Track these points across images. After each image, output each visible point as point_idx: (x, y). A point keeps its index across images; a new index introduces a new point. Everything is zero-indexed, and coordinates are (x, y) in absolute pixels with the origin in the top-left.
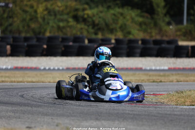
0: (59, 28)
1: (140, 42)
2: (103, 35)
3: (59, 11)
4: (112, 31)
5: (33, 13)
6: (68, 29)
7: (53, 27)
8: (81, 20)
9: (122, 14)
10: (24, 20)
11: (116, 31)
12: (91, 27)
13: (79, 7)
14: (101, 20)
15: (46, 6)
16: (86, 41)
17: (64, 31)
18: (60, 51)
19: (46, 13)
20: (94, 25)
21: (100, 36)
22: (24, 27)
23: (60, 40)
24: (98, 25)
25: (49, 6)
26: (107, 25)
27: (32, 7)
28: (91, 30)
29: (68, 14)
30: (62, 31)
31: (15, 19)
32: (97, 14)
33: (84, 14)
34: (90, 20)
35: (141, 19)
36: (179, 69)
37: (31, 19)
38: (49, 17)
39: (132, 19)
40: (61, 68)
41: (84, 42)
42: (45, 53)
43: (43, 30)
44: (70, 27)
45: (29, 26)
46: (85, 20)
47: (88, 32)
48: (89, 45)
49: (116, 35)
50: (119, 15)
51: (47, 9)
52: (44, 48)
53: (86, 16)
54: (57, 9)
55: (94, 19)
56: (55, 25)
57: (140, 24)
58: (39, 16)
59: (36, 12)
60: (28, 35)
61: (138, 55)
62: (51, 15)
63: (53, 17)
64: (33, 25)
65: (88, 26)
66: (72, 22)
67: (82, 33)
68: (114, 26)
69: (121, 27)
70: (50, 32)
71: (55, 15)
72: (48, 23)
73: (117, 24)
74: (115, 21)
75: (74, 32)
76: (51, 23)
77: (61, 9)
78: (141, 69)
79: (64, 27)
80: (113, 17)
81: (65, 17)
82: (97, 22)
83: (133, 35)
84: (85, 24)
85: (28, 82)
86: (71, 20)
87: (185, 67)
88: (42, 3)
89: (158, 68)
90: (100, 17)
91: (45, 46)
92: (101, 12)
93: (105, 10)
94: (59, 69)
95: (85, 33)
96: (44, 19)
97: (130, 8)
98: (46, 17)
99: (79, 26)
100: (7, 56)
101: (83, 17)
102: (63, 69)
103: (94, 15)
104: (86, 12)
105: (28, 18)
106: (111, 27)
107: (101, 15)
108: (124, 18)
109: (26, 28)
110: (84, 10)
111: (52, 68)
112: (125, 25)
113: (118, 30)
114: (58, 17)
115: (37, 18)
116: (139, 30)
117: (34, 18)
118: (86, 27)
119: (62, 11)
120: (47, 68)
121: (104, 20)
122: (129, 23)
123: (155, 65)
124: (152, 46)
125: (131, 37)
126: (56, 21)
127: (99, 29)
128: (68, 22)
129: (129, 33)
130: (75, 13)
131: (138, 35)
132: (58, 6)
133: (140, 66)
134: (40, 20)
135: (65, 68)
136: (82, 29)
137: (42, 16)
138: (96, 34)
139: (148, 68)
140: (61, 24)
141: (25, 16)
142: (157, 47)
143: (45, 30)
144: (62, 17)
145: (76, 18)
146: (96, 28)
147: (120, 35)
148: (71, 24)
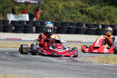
0: (71, 17)
2: (97, 22)
3: (71, 7)
4: (102, 20)
5: (56, 8)
6: (77, 18)
7: (67, 16)
8: (85, 13)
9: (109, 10)
10: (50, 12)
11: (105, 20)
12: (90, 17)
13: (83, 5)
14: (96, 13)
15: (64, 3)
19: (63, 8)
20: (92, 16)
21: (95, 23)
22: (50, 16)
23: (69, 24)
24: (94, 16)
25: (65, 4)
26: (100, 16)
27: (55, 4)
28: (90, 19)
29: (77, 9)
30: (73, 20)
31: (45, 11)
32: (94, 10)
34: (90, 13)
37: (55, 12)
38: (66, 11)
41: (83, 26)
43: (61, 18)
44: (79, 17)
45: (53, 16)
46: (87, 13)
49: (105, 22)
50: (107, 11)
51: (64, 6)
53: (87, 11)
54: (70, 6)
55: (92, 12)
56: (69, 16)
58: (59, 10)
59: (58, 7)
62: (66, 9)
63: (68, 11)
64: (56, 15)
65: (89, 17)
66: (79, 14)
67: (85, 21)
68: (104, 17)
69: (108, 18)
70: (66, 20)
71: (69, 9)
72: (65, 14)
73: (106, 15)
75: (80, 20)
77: (73, 6)
79: (74, 17)
80: (104, 11)
81: (75, 11)
82: (94, 14)
83: (115, 22)
84: (87, 15)
86: (78, 13)
88: (61, 2)
90: (96, 12)
91: (56, 28)
92: (97, 9)
93: (99, 7)
95: (87, 21)
96: (62, 12)
97: (114, 6)
98: (64, 10)
99: (83, 16)
100: (33, 33)
103: (92, 10)
104: (88, 8)
105: (53, 10)
107: (97, 10)
108: (110, 12)
109: (52, 17)
110: (87, 7)
112: (111, 16)
114: (71, 10)
115: (58, 11)
117: (56, 11)
118: (87, 17)
119: (74, 7)
121: (98, 13)
122: (113, 15)
126: (69, 13)
127: (95, 19)
128: (77, 14)
129: (113, 21)
130: (81, 8)
132: (71, 4)
134: (60, 12)
136: (85, 18)
137: (61, 10)
138: (93, 21)
140: (73, 15)
141: (51, 10)
143: (63, 18)
144: (73, 11)
145: (81, 12)
146: (93, 18)
147: (108, 23)
148: (78, 15)
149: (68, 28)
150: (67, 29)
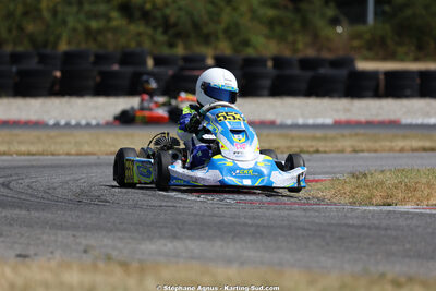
0: (89, 33)
1: (270, 64)
2: (186, 48)
4: (207, 39)
6: (110, 36)
7: (74, 30)
8: (137, 14)
10: (10, 15)
11: (217, 38)
12: (160, 30)
14: (182, 14)
16: (150, 63)
17: (100, 38)
18: (91, 83)
20: (167, 26)
21: (180, 50)
22: (10, 30)
23: (92, 59)
24: (175, 25)
26: (196, 26)
28: (161, 37)
30: (95, 40)
32: (174, 1)
33: (145, 3)
34: (158, 14)
35: (271, 13)
36: (358, 124)
37: (26, 14)
38: (67, 9)
39: (252, 11)
40: (94, 122)
41: (145, 63)
42: (57, 88)
43: (52, 38)
44: (115, 30)
45: (21, 29)
46: (146, 16)
47: (154, 41)
48: (157, 70)
49: (216, 48)
50: (222, 4)
52: (56, 77)
53: (148, 6)
55: (168, 11)
56: (79, 27)
57: (271, 23)
58: (44, 5)
60: (20, 49)
61: (266, 92)
62: (70, 4)
63: (75, 9)
64: (30, 27)
65: (155, 28)
66: (117, 20)
67: (139, 44)
68: (211, 28)
69: (226, 31)
70: (69, 43)
71: (80, 4)
72: (64, 22)
73: (218, 22)
74: (214, 17)
75: (123, 41)
76: (71, 22)
78: (272, 124)
79: (100, 31)
80: (210, 7)
81: (102, 8)
82: (173, 19)
83: (255, 48)
84: (148, 24)
85: (19, 154)
86: (114, 14)
87: (370, 118)
89: (310, 121)
90: (180, 9)
91: (58, 74)
94: (88, 125)
95: (147, 44)
96: (55, 13)
98: (59, 8)
99: (133, 28)
101: (141, 8)
102: (98, 126)
103: (166, 5)
105: (20, 9)
106: (205, 30)
107: (184, 2)
108: (235, 9)
109: (15, 32)
111: (73, 122)
112: (237, 25)
113: (221, 35)
114: (87, 7)
115: (39, 10)
116: (268, 37)
117: (31, 12)
118: (150, 31)
120: (63, 122)
122: (245, 21)
123: (303, 116)
124: (296, 71)
125: (250, 52)
126: (82, 16)
127: (179, 35)
128: (109, 19)
129: (246, 43)
131: (266, 47)
133: (270, 116)
134: (46, 15)
135: (102, 122)
136: (139, 34)
137: (52, 5)
138: (172, 45)
139: (289, 122)
140: (94, 25)
141: (12, 6)
142: (309, 74)
143: (58, 38)
144: (94, 8)
145: (126, 10)
146: (171, 32)
147: (225, 48)
148: (115, 23)
149: (103, 74)
150: (98, 79)
